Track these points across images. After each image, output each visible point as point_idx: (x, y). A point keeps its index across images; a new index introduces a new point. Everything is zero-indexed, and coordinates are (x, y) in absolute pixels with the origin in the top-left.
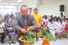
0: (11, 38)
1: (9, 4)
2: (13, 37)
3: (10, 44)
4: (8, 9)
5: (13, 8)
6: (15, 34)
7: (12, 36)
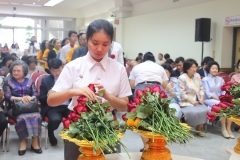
0: (27, 134)
1: (15, 12)
2: (33, 128)
3: (21, 153)
4: (13, 28)
5: (29, 28)
6: (39, 120)
7: (29, 126)
